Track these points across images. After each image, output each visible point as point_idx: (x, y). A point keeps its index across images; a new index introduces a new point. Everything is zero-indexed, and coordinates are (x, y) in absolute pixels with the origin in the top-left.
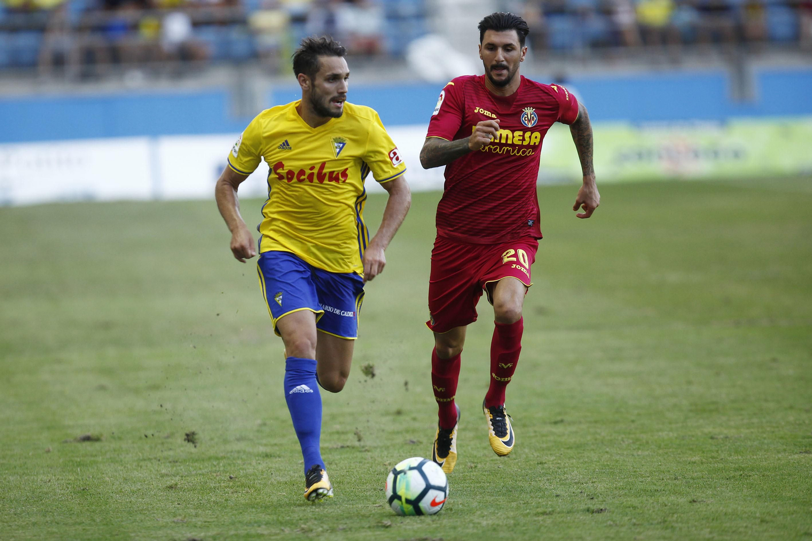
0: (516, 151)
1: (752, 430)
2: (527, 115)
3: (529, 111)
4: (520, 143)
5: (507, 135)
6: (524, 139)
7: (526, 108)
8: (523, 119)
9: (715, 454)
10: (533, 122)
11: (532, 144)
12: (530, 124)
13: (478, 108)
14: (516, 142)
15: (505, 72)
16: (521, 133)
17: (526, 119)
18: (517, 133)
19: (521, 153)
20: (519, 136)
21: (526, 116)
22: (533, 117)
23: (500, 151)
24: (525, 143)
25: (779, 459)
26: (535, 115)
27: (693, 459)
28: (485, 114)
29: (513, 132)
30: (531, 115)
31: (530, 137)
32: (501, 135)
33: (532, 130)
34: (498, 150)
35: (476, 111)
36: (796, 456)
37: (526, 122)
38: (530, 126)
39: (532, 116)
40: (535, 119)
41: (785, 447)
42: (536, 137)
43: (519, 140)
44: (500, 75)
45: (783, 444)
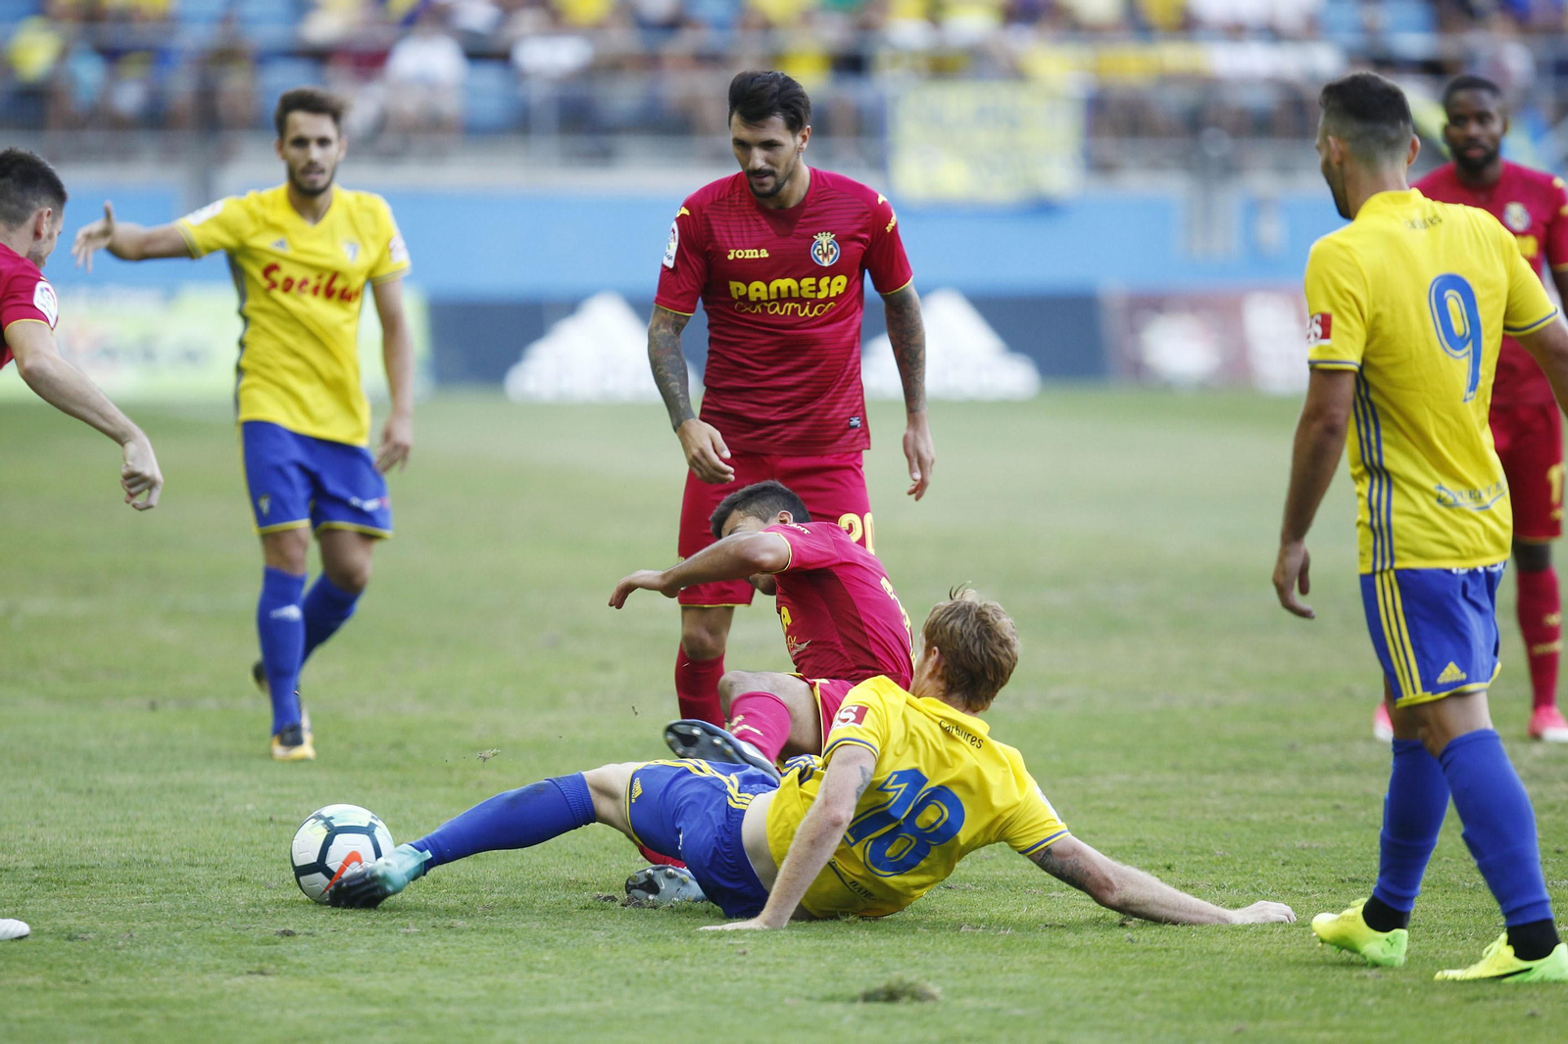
0: (807, 310)
1: (157, 924)
2: (822, 245)
3: (825, 239)
4: (813, 295)
5: (789, 288)
6: (818, 290)
7: (819, 234)
8: (816, 252)
9: (75, 973)
10: (831, 257)
11: (833, 294)
12: (826, 260)
13: (732, 251)
14: (805, 294)
15: (769, 180)
16: (813, 280)
17: (820, 252)
18: (807, 282)
19: (815, 312)
20: (810, 285)
21: (820, 247)
22: (832, 249)
23: (781, 311)
24: (822, 295)
25: (204, 986)
26: (835, 246)
27: (30, 981)
28: (747, 257)
29: (799, 281)
30: (828, 244)
31: (829, 285)
32: (778, 288)
33: (832, 272)
34: (777, 309)
35: (731, 257)
36: (240, 980)
37: (820, 258)
38: (826, 264)
39: (830, 246)
40: (835, 251)
41: (219, 961)
42: (839, 284)
43: (811, 291)
44: (763, 185)
45: (215, 955)
